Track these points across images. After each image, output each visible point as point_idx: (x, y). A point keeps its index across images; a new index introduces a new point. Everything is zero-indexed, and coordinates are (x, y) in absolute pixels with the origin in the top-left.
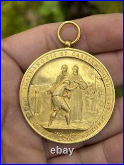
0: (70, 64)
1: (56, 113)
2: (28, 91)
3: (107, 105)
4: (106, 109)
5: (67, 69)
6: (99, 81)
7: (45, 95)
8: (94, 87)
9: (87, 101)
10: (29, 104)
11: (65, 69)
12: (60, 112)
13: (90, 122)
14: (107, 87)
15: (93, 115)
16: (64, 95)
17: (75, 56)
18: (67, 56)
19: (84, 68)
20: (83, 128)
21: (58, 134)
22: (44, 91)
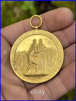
0: (37, 38)
1: (30, 66)
2: (15, 55)
3: (59, 60)
4: (58, 62)
6: (54, 46)
7: (24, 56)
8: (51, 50)
9: (47, 58)
10: (15, 62)
13: (50, 70)
14: (58, 49)
15: (51, 66)
16: (35, 56)
17: (40, 34)
18: (36, 34)
19: (45, 39)
22: (23, 54)
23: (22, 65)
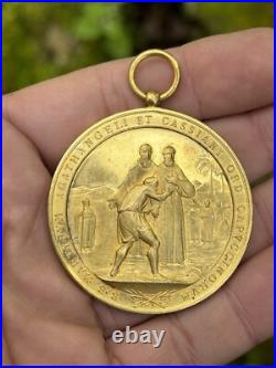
2: (68, 201)
4: (233, 240)
5: (151, 152)
6: (219, 178)
7: (104, 208)
8: (209, 192)
9: (193, 222)
10: (69, 229)
11: (146, 154)
12: (136, 244)
13: (201, 267)
14: (235, 194)
15: (206, 252)
18: (151, 124)
19: (187, 150)
20: (185, 279)
22: (101, 201)
23: (96, 243)
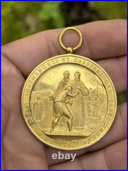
0: (72, 70)
1: (58, 120)
2: (30, 97)
3: (109, 112)
4: (108, 116)
5: (69, 75)
6: (101, 87)
7: (47, 101)
8: (96, 93)
9: (89, 107)
10: (31, 111)
11: (67, 76)
12: (62, 118)
13: (92, 129)
14: (109, 94)
15: (95, 122)
16: (66, 101)
17: (77, 63)
18: (69, 62)
19: (86, 74)
20: (85, 134)
21: (60, 141)
22: (46, 97)
23: (43, 117)
